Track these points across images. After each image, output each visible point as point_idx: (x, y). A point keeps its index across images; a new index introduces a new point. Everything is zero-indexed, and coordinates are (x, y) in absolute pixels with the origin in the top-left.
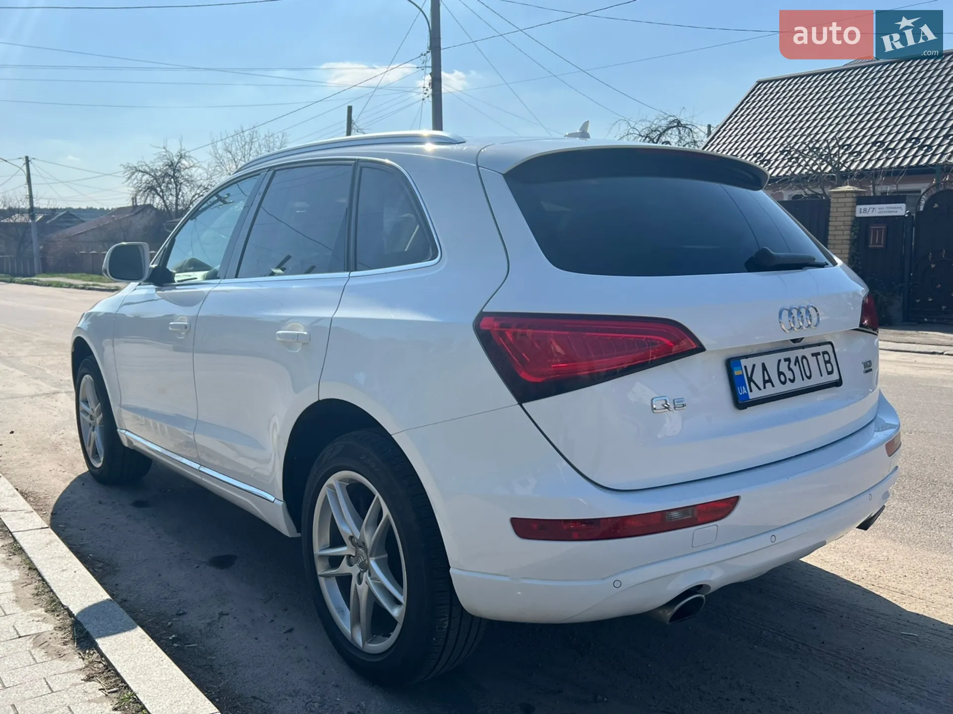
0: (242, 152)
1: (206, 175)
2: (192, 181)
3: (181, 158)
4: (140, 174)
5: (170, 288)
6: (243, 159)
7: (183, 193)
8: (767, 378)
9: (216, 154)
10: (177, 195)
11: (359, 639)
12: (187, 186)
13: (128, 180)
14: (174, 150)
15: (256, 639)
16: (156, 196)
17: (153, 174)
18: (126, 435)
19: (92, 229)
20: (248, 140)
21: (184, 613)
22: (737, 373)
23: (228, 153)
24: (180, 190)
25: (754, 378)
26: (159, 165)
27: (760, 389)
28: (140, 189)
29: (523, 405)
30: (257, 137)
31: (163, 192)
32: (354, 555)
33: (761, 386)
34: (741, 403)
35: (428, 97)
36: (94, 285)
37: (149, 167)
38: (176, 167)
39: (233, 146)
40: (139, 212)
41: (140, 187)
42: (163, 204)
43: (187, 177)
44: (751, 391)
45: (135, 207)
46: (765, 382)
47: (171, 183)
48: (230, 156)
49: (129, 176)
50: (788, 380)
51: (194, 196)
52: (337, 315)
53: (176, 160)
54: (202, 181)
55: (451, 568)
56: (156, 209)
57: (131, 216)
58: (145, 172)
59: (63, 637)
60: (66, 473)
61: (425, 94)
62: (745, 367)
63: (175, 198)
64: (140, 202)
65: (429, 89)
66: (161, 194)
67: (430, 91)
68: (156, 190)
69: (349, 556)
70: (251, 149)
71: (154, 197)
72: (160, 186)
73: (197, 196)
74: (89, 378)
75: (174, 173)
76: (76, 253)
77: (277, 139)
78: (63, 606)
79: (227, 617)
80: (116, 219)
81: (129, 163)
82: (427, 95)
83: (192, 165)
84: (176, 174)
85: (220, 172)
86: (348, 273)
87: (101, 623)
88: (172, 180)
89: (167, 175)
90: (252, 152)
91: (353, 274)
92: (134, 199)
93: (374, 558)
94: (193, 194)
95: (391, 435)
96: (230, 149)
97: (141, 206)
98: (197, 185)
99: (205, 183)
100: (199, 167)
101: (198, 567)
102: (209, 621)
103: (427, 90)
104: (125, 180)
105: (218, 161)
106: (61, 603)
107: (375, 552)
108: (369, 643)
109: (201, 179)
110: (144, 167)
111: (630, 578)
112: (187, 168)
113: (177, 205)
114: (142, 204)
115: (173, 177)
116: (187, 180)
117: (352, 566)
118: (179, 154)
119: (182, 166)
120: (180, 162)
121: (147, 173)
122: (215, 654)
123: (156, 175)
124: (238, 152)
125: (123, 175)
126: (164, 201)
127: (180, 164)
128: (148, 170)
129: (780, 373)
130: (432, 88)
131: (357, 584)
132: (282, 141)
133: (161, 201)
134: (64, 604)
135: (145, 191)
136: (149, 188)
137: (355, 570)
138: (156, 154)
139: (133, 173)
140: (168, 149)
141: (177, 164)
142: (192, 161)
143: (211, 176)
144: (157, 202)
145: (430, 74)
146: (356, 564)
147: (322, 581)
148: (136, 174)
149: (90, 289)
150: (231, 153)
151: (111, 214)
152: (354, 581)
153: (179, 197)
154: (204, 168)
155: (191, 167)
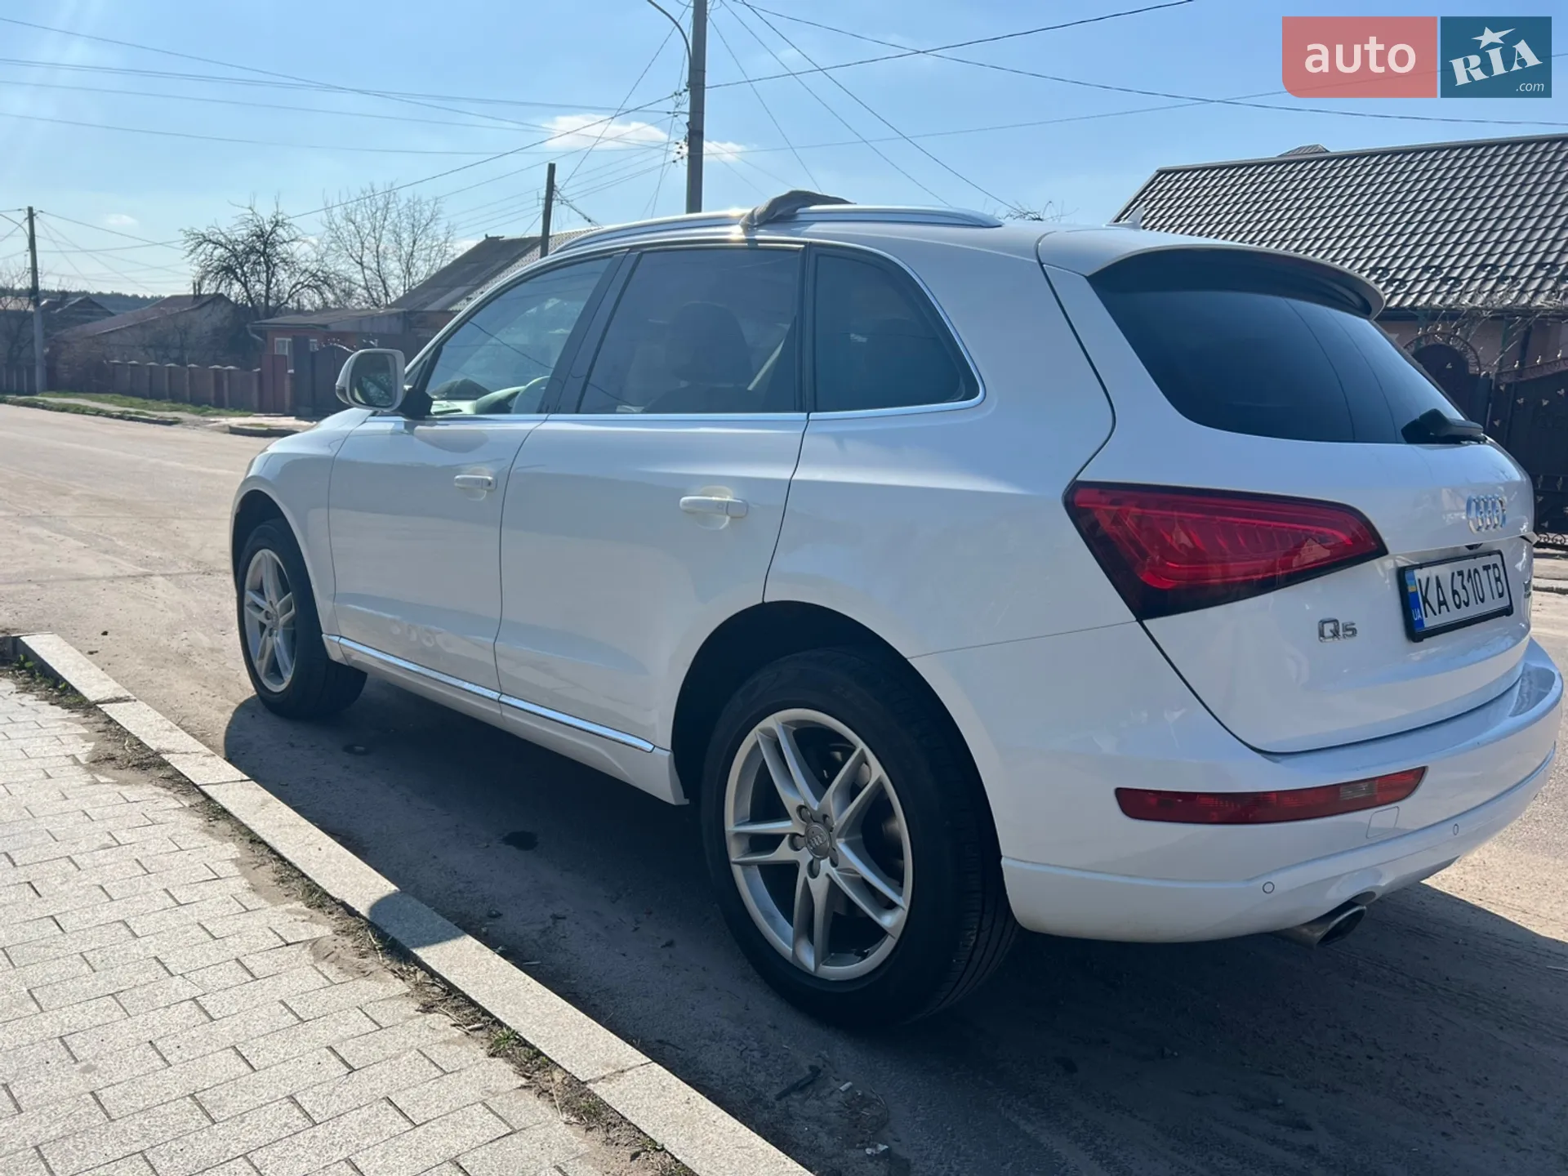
0: (371, 223)
1: (314, 255)
2: (293, 263)
3: (275, 226)
4: (211, 245)
5: (430, 422)
6: (373, 234)
7: (278, 281)
8: (1441, 599)
9: (330, 223)
10: (269, 282)
11: (808, 958)
12: (285, 270)
13: (190, 254)
14: (266, 214)
15: (624, 955)
16: (234, 281)
17: (230, 247)
18: (340, 644)
19: (130, 327)
20: (381, 204)
21: (499, 915)
22: (1411, 589)
23: (350, 223)
24: (273, 274)
25: (1428, 597)
26: (242, 233)
27: (1435, 614)
28: (209, 269)
29: (1146, 622)
30: (394, 202)
31: (246, 277)
32: (802, 833)
33: (1437, 611)
34: (1415, 632)
35: (682, 158)
36: (137, 413)
37: (225, 236)
38: (268, 239)
39: (358, 212)
40: (204, 305)
41: (209, 266)
42: (245, 294)
43: (285, 256)
44: (1426, 616)
45: (197, 297)
46: (1441, 604)
47: (259, 264)
48: (352, 227)
49: (192, 247)
50: (1462, 604)
51: (294, 286)
52: (800, 476)
53: (268, 228)
54: (308, 264)
55: (1003, 859)
56: (235, 304)
57: (192, 310)
58: (218, 244)
59: (354, 945)
60: (218, 699)
61: (679, 153)
62: (1419, 580)
63: (265, 288)
64: (208, 288)
65: (684, 146)
66: (243, 279)
67: (685, 150)
68: (235, 274)
69: (793, 836)
70: (385, 219)
71: (230, 284)
72: (242, 268)
73: (299, 286)
74: (270, 555)
75: (265, 248)
76: (105, 362)
77: (426, 207)
78: (333, 899)
79: (565, 922)
80: (168, 313)
81: (193, 228)
82: (680, 156)
83: (293, 237)
84: (268, 250)
85: (337, 252)
86: (805, 414)
87: (406, 925)
88: (262, 259)
89: (253, 250)
90: (386, 223)
91: (813, 415)
92: (198, 285)
93: (843, 840)
94: (294, 282)
95: (906, 659)
96: (353, 217)
97: (209, 295)
98: (299, 269)
99: (313, 267)
100: (304, 242)
101: (488, 846)
102: (541, 927)
103: (681, 147)
104: (187, 254)
105: (334, 235)
106: (327, 895)
107: (849, 830)
108: (825, 964)
109: (307, 261)
110: (216, 236)
111: (1284, 881)
112: (285, 242)
113: (267, 298)
114: (212, 292)
115: (263, 254)
116: (284, 260)
117: (798, 850)
118: (273, 220)
119: (277, 238)
120: (275, 232)
121: (221, 245)
122: (573, 976)
123: (236, 250)
124: (366, 222)
125: (182, 247)
126: (247, 291)
127: (274, 235)
128: (223, 241)
129: (1455, 593)
130: (689, 145)
131: (809, 879)
132: (434, 211)
133: (243, 290)
134: (333, 894)
135: (217, 273)
136: (224, 268)
137: (804, 857)
138: (236, 217)
139: (200, 244)
140: (256, 210)
141: (271, 234)
142: (295, 232)
143: (322, 258)
144: (236, 291)
145: (687, 124)
146: (805, 848)
147: (737, 871)
148: (204, 245)
149: (131, 419)
150: (354, 223)
151: (158, 305)
152: (803, 873)
153: (272, 286)
154: (311, 244)
155: (292, 240)
